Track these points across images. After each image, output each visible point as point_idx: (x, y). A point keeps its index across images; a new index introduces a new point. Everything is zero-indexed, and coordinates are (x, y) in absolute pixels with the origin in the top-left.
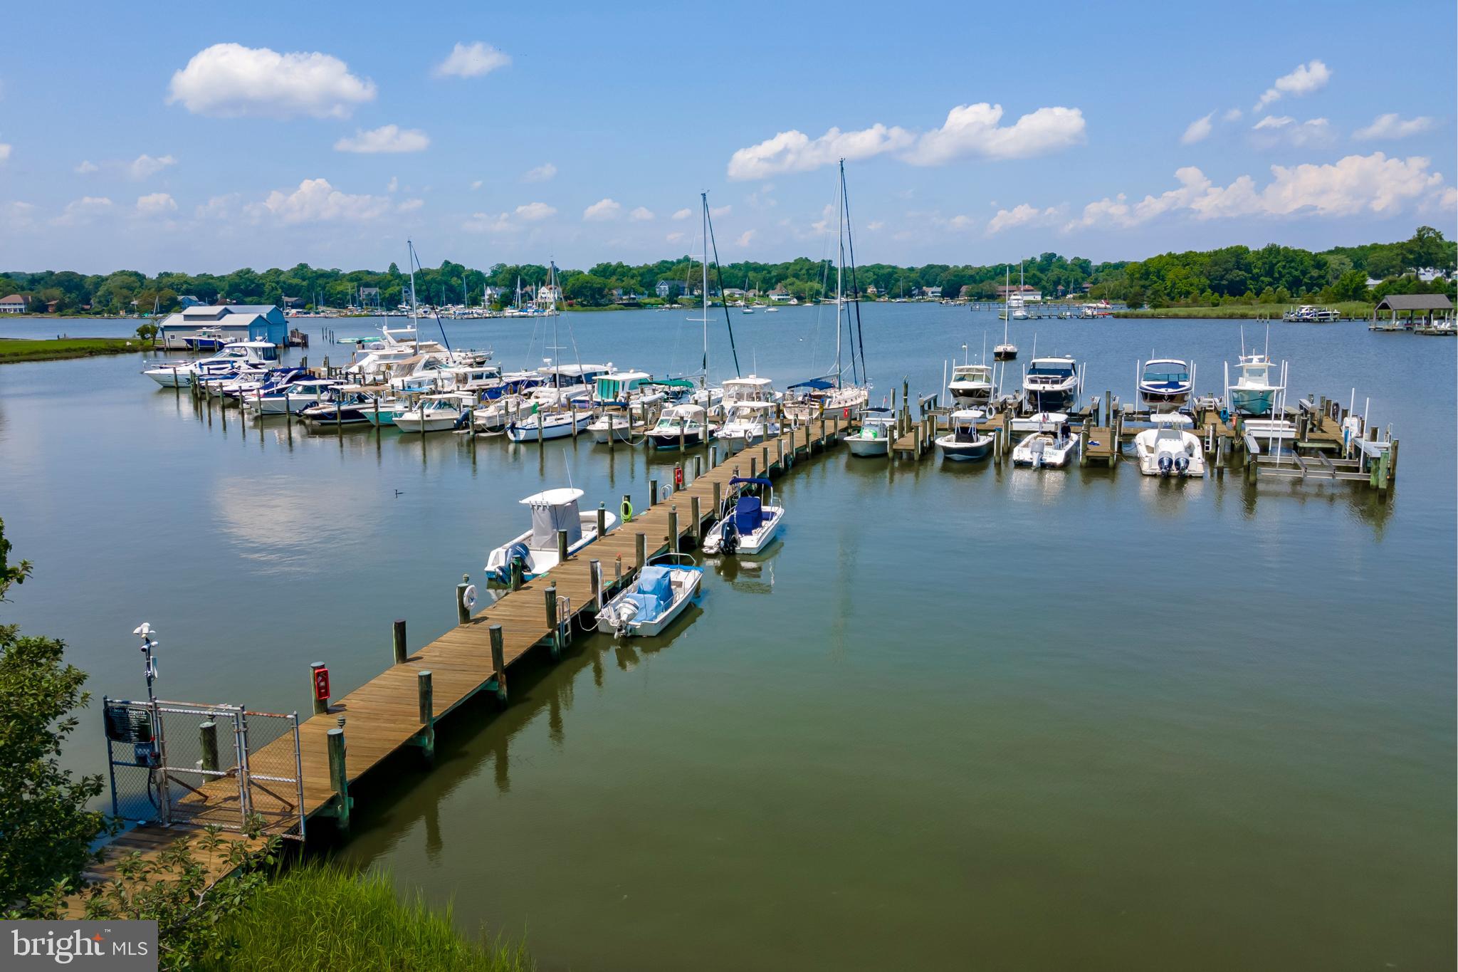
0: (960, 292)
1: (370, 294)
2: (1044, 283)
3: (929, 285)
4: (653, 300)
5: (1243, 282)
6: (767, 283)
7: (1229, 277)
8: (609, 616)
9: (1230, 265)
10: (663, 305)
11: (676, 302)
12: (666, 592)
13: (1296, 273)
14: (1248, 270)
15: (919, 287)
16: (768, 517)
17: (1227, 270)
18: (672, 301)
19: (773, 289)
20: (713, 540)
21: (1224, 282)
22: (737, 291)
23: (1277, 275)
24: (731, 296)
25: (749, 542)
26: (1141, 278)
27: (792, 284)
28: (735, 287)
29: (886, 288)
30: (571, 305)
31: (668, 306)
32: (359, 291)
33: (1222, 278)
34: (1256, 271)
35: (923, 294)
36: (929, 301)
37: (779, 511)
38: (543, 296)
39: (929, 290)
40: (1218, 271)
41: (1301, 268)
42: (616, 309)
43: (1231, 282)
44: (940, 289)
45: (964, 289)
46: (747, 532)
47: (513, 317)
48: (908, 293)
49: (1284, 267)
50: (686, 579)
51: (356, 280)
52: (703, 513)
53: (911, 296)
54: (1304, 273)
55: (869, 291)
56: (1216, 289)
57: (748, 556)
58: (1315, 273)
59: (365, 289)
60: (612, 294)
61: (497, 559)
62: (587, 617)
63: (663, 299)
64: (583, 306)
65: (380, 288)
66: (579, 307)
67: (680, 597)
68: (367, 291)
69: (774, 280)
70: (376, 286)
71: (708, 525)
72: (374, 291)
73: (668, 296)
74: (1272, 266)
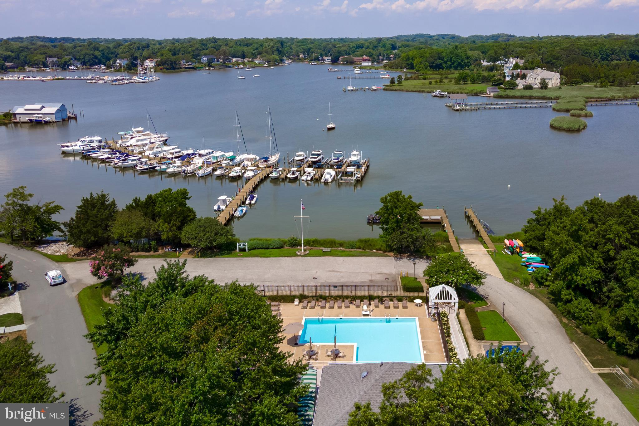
0: (338, 60)
1: (53, 61)
2: (374, 56)
3: (326, 56)
4: (200, 65)
5: (441, 64)
6: (253, 55)
7: (436, 62)
8: (235, 214)
9: (436, 58)
10: (205, 67)
11: (211, 66)
12: (242, 211)
13: (459, 61)
14: (443, 59)
15: (322, 56)
16: (255, 197)
17: (435, 60)
18: (209, 66)
19: (256, 58)
20: (247, 202)
21: (434, 65)
22: (240, 60)
23: (453, 61)
24: (237, 62)
25: (253, 202)
26: (406, 61)
27: (265, 56)
28: (239, 57)
29: (308, 55)
30: (161, 69)
31: (207, 68)
32: (46, 59)
33: (433, 63)
34: (446, 60)
35: (323, 60)
36: (326, 64)
37: (256, 196)
38: (147, 64)
39: (326, 58)
40: (432, 60)
41: (461, 59)
42: (184, 71)
43: (437, 64)
44: (330, 58)
45: (340, 58)
46: (252, 200)
47: (139, 82)
48: (317, 59)
49: (455, 58)
50: (245, 209)
51: (44, 54)
52: (245, 197)
53: (319, 60)
54: (462, 61)
55: (301, 56)
56: (431, 67)
57: (253, 204)
58: (466, 61)
59: (50, 59)
60: (181, 63)
61: (216, 208)
62: (233, 215)
63: (205, 65)
64: (168, 69)
65: (58, 58)
66: (164, 70)
67: (244, 211)
68: (51, 59)
69: (256, 54)
70: (55, 57)
71: (246, 199)
72: (55, 59)
73: (207, 63)
74: (451, 58)
